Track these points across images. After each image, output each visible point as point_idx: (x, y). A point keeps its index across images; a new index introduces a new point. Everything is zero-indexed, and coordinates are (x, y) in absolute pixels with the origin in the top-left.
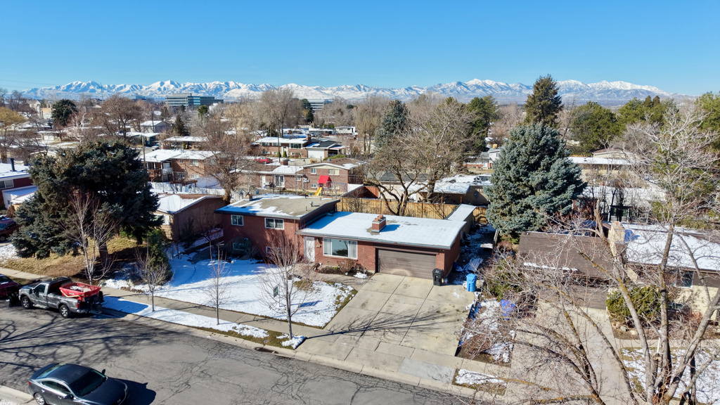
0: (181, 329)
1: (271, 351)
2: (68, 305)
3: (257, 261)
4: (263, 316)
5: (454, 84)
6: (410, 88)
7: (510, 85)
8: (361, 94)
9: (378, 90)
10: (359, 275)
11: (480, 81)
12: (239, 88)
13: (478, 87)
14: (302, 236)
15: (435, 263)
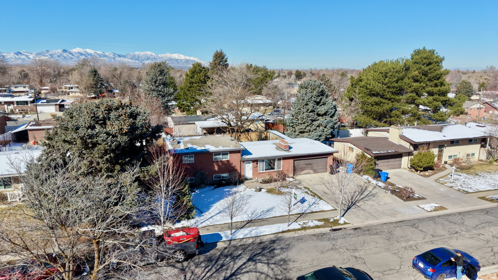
3: (214, 187)
4: (297, 214)
5: (60, 51)
6: (19, 53)
7: (106, 54)
10: (287, 179)
11: (82, 50)
13: (81, 54)
14: (243, 162)
15: (327, 162)
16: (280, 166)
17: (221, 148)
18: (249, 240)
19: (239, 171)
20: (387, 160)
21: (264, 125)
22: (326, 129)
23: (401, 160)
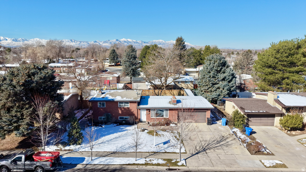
0: (118, 167)
1: (176, 169)
2: (43, 166)
3: (116, 125)
4: (153, 152)
5: (115, 40)
6: (96, 41)
7: (138, 41)
8: (73, 44)
9: (81, 42)
10: (171, 125)
11: (125, 39)
12: (6, 40)
13: (125, 42)
14: (140, 109)
15: (205, 115)
16: (166, 115)
17: (125, 99)
18: (100, 166)
19: (137, 116)
20: (259, 118)
21: (193, 86)
22: (224, 91)
23: (274, 120)
